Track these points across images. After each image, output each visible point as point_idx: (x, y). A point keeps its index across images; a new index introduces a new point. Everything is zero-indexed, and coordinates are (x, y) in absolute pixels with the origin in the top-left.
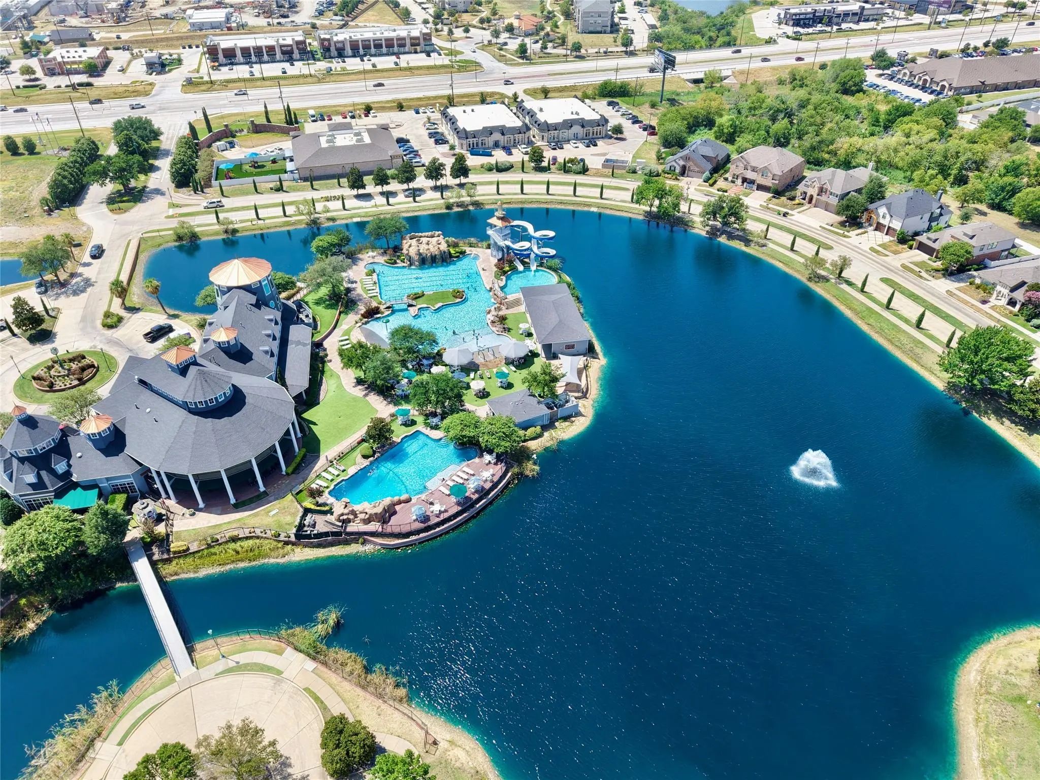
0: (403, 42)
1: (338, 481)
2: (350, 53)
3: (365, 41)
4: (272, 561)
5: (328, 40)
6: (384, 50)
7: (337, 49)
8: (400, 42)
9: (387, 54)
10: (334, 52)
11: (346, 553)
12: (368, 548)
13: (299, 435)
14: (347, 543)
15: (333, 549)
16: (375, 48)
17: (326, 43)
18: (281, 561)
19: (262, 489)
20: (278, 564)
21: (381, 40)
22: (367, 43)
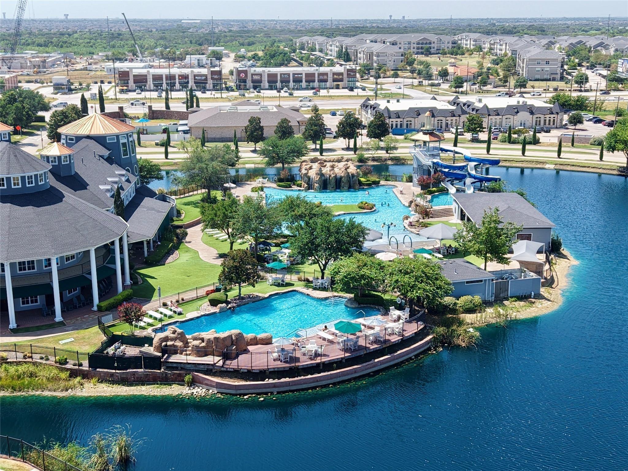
0: (325, 77)
1: (169, 322)
2: (267, 85)
3: (284, 74)
4: (47, 393)
5: (245, 72)
6: (304, 84)
7: (253, 81)
8: (321, 77)
9: (307, 89)
10: (249, 84)
11: (162, 394)
12: (199, 391)
13: (128, 282)
14: (165, 381)
15: (144, 388)
16: (294, 82)
17: (243, 75)
18: (59, 394)
19: (59, 318)
20: (54, 397)
21: (302, 74)
22: (286, 76)
